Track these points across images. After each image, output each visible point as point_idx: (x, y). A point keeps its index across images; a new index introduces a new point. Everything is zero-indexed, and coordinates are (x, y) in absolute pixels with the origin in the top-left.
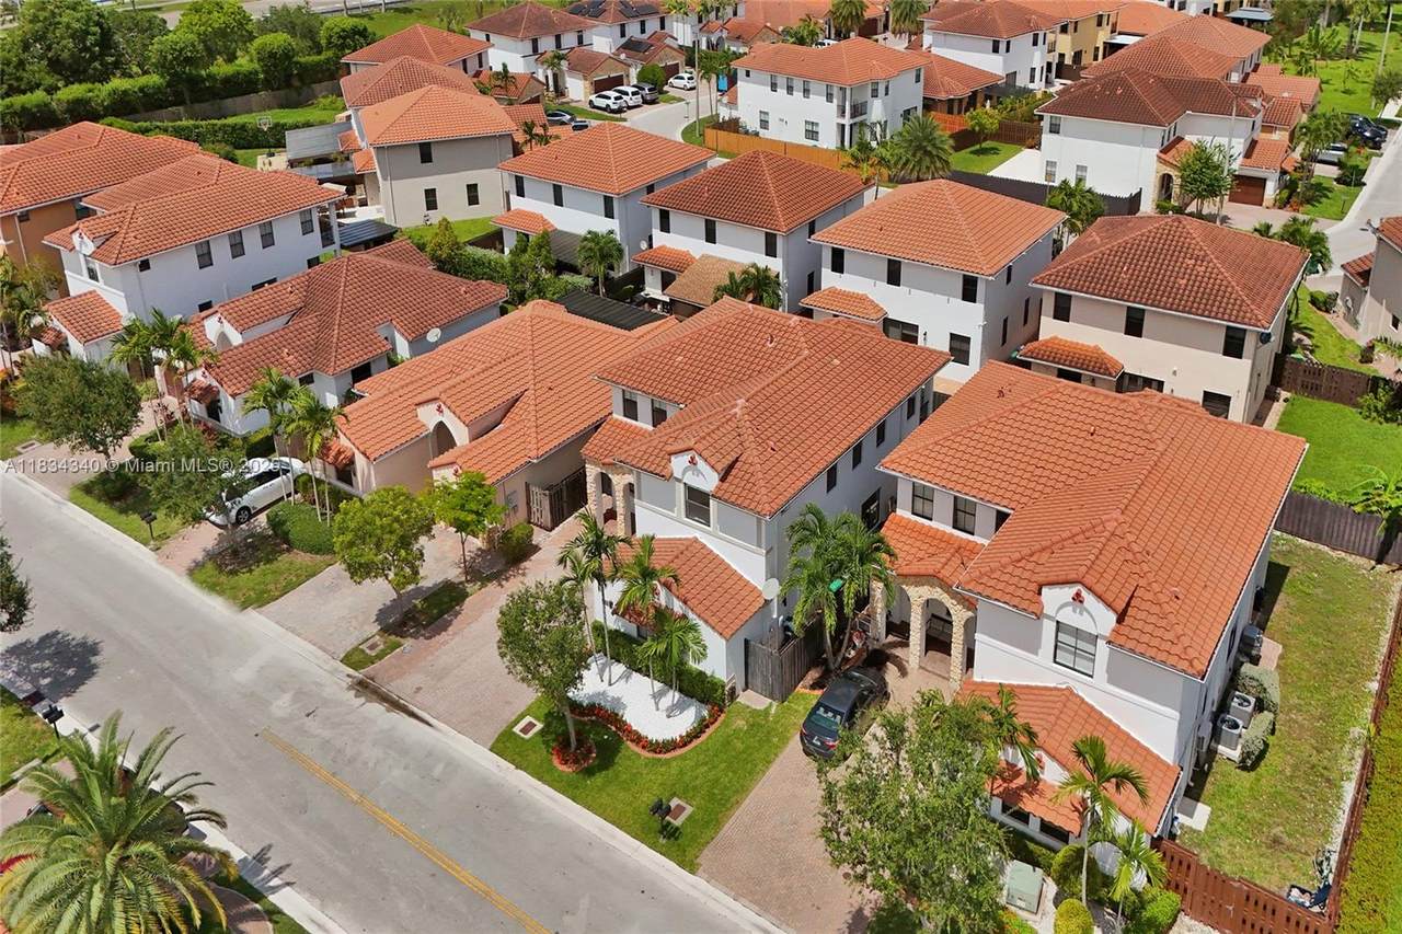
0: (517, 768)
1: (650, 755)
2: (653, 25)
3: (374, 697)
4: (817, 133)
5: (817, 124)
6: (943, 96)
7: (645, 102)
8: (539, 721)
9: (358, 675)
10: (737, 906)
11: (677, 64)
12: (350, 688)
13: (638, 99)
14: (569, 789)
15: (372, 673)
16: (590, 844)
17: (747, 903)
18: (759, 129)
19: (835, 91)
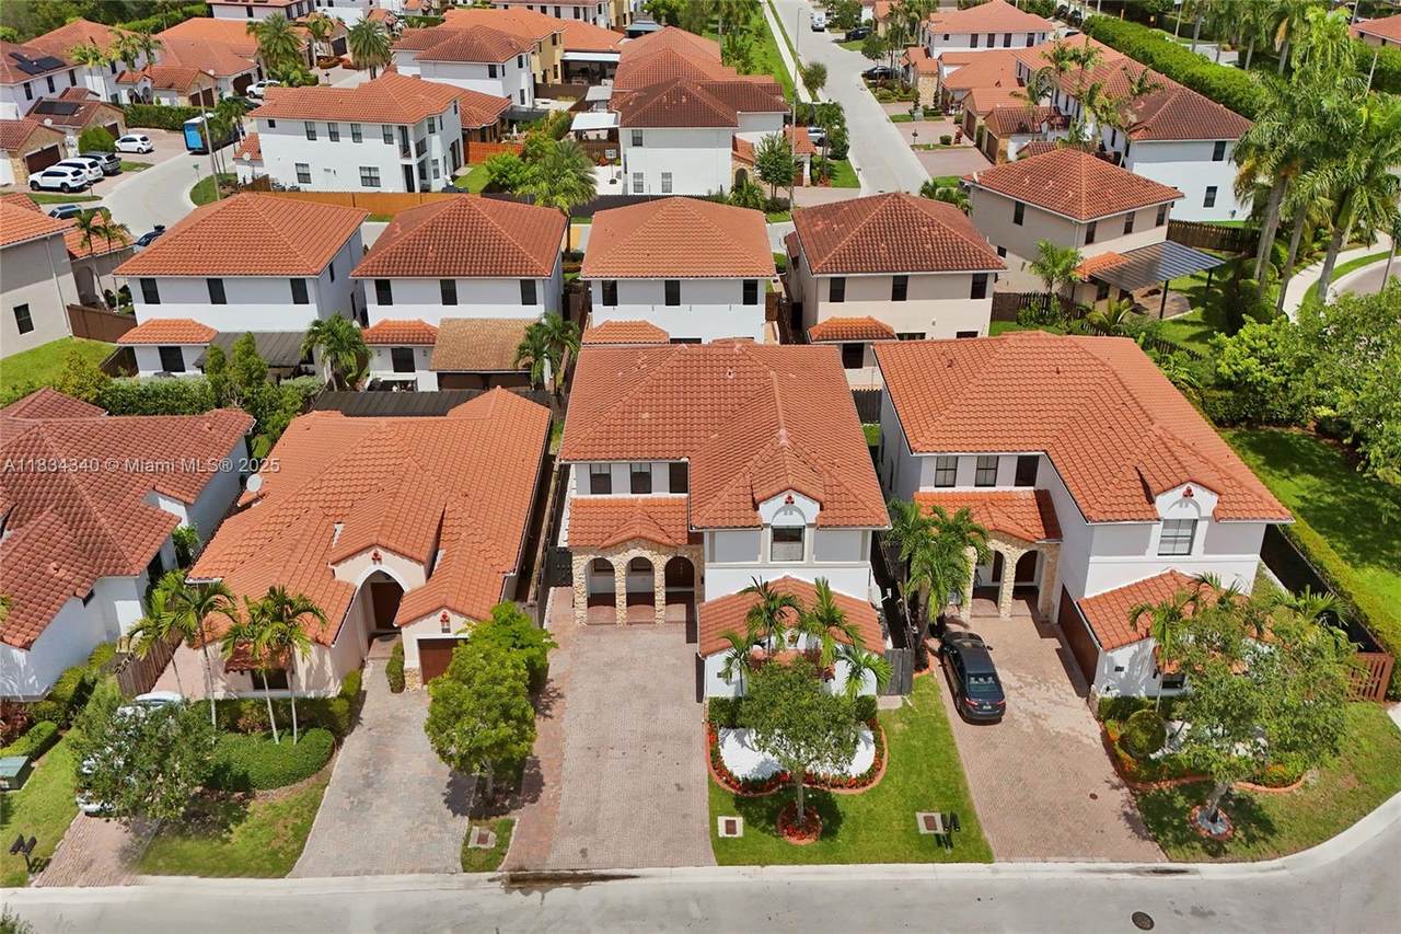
0: (762, 866)
1: (861, 790)
2: (62, 81)
3: (545, 884)
4: (378, 178)
5: (376, 169)
6: (478, 126)
7: (107, 174)
8: (734, 816)
9: (502, 871)
10: (1050, 865)
11: (116, 124)
12: (509, 890)
13: (97, 172)
14: (831, 857)
15: (515, 864)
16: (897, 889)
17: (1056, 859)
18: (298, 185)
19: (396, 132)
